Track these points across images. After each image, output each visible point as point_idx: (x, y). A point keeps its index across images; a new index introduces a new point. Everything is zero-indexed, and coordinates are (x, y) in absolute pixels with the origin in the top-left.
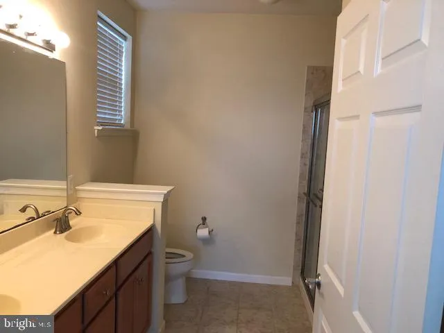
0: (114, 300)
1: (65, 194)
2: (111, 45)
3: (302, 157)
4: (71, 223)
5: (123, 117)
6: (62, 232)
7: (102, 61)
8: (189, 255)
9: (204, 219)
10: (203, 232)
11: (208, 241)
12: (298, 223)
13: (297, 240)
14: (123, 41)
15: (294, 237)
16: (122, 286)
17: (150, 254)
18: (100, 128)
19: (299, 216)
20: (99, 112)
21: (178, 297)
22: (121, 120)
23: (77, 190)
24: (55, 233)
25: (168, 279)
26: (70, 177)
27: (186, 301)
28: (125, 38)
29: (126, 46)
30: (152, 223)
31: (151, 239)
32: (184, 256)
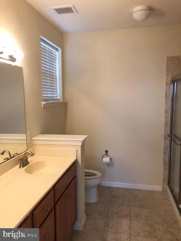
0: (53, 211)
1: (25, 142)
2: (49, 55)
3: (165, 113)
4: (29, 160)
5: (58, 95)
6: (23, 166)
7: (45, 64)
8: (99, 174)
9: (107, 152)
10: (106, 160)
11: (110, 165)
12: (165, 153)
13: (165, 163)
14: (56, 51)
15: (162, 162)
16: (58, 201)
17: (75, 177)
18: (45, 103)
19: (165, 149)
20: (43, 94)
21: (94, 199)
22: (57, 97)
23: (32, 140)
24: (20, 167)
25: (87, 189)
26: (28, 132)
27: (99, 201)
28: (57, 50)
29: (58, 55)
30: (76, 158)
31: (76, 168)
32: (96, 175)
